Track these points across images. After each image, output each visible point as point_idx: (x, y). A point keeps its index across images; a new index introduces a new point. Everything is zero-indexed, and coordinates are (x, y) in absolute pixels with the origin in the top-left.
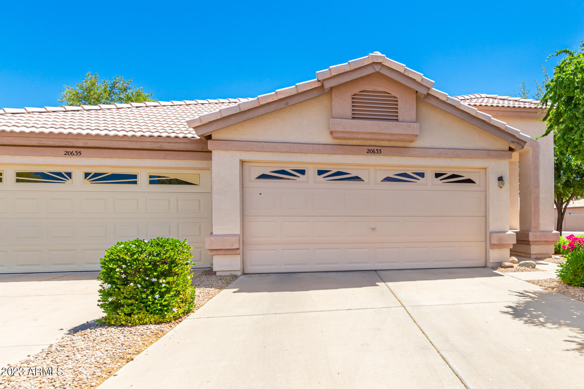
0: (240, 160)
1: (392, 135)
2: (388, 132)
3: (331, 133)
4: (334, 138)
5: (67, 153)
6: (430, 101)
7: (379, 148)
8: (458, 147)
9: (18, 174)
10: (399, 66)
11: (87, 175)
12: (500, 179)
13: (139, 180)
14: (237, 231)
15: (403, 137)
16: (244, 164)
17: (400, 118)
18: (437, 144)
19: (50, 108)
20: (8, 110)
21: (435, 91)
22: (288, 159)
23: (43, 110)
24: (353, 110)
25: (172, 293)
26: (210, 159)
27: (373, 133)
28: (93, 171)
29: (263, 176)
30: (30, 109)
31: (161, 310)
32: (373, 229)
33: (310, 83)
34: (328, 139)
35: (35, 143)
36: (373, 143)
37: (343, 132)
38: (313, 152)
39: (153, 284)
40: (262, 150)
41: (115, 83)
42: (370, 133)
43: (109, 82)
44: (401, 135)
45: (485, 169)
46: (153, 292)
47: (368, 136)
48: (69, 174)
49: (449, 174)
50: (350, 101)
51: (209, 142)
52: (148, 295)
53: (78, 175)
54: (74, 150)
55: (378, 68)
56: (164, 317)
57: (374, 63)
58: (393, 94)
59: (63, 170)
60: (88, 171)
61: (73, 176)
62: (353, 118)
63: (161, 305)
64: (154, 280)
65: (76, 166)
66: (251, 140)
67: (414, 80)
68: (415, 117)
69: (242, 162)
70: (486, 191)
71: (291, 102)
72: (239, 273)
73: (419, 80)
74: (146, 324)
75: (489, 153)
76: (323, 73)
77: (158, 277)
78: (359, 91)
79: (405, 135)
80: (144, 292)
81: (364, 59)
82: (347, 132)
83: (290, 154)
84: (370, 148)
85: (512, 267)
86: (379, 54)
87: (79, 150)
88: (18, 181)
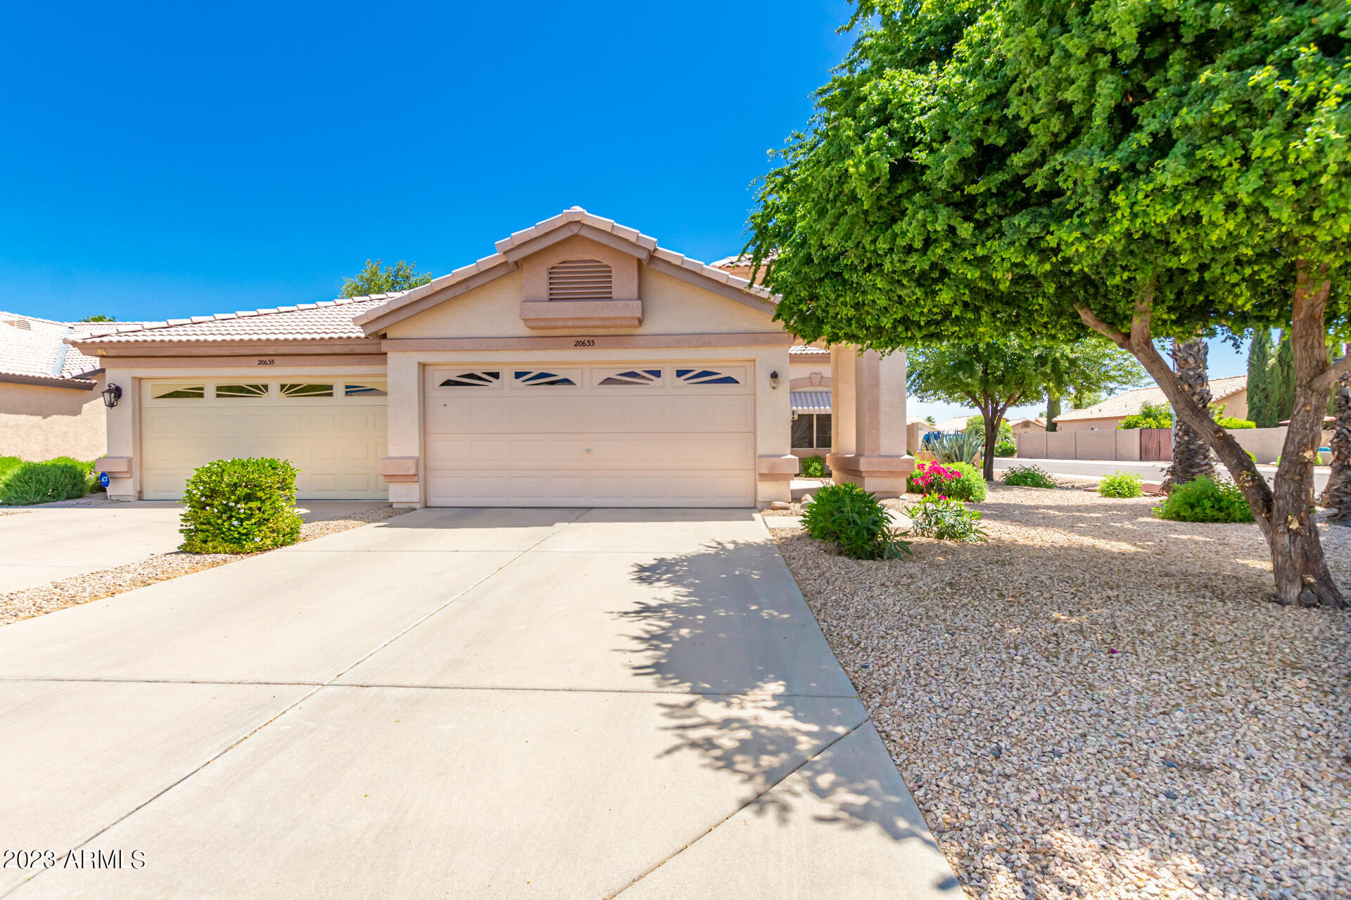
0: (419, 363)
1: (604, 319)
2: (596, 315)
3: (525, 320)
4: (532, 328)
5: (262, 363)
6: (658, 268)
7: (591, 339)
8: (707, 331)
9: (219, 389)
10: (604, 222)
11: (283, 386)
12: (774, 376)
13: (334, 391)
14: (415, 452)
15: (618, 322)
16: (427, 367)
17: (614, 295)
18: (675, 329)
19: (262, 311)
20: (218, 316)
21: (665, 252)
22: (475, 359)
23: (255, 313)
24: (551, 289)
25: (253, 521)
26: (385, 362)
27: (576, 319)
28: (289, 382)
29: (448, 383)
30: (240, 313)
31: (240, 539)
32: (588, 451)
33: (493, 258)
34: (522, 330)
35: (228, 353)
36: (584, 332)
37: (537, 319)
38: (506, 348)
39: (231, 509)
40: (443, 349)
41: (399, 270)
42: (572, 319)
43: (392, 269)
44: (616, 318)
45: (754, 361)
46: (230, 518)
47: (570, 323)
48: (266, 387)
49: (698, 371)
50: (546, 276)
51: (383, 342)
52: (224, 521)
53: (274, 388)
54: (267, 358)
55: (575, 229)
56: (243, 547)
57: (570, 222)
58: (605, 263)
59: (259, 382)
60: (284, 382)
61: (270, 388)
62: (551, 300)
63: (239, 533)
64: (232, 504)
65: (271, 377)
66: (430, 336)
67: (626, 241)
68: (636, 291)
69: (423, 366)
70: (754, 395)
71: (473, 285)
72: (418, 506)
73: (633, 239)
74: (220, 552)
75: (754, 338)
76: (504, 242)
77: (237, 502)
78: (560, 261)
79: (622, 318)
80: (221, 518)
81: (557, 219)
82: (543, 320)
83: (474, 353)
84: (579, 339)
85: (787, 509)
86: (578, 209)
87: (272, 358)
88: (218, 396)
